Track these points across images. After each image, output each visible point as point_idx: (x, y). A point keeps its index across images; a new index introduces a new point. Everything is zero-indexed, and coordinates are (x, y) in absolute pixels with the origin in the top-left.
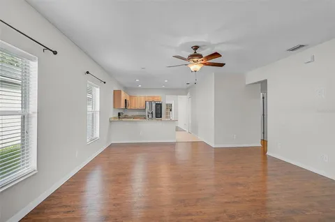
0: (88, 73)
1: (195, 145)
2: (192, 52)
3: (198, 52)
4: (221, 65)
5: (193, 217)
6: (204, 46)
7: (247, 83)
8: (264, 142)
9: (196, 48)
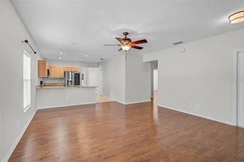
0: (26, 41)
1: (107, 105)
2: (124, 37)
3: (128, 37)
4: (140, 48)
5: (148, 154)
6: (132, 33)
7: (144, 62)
8: (152, 99)
9: (126, 34)
